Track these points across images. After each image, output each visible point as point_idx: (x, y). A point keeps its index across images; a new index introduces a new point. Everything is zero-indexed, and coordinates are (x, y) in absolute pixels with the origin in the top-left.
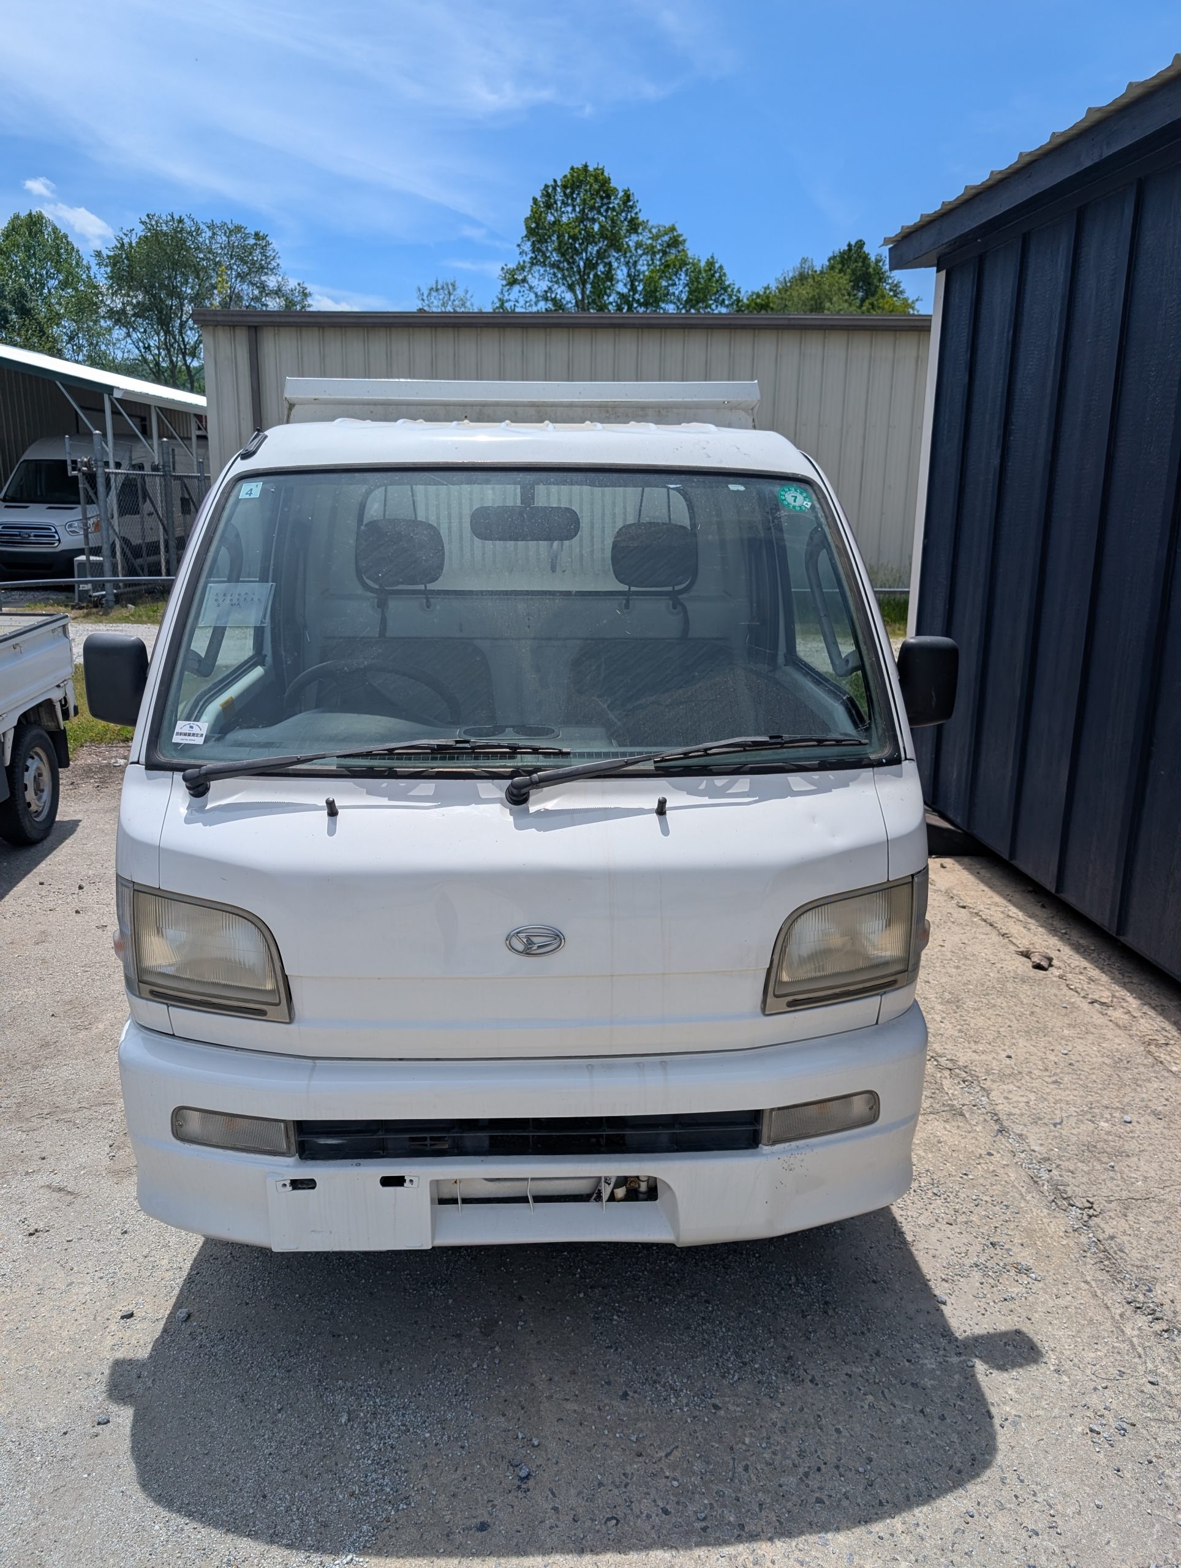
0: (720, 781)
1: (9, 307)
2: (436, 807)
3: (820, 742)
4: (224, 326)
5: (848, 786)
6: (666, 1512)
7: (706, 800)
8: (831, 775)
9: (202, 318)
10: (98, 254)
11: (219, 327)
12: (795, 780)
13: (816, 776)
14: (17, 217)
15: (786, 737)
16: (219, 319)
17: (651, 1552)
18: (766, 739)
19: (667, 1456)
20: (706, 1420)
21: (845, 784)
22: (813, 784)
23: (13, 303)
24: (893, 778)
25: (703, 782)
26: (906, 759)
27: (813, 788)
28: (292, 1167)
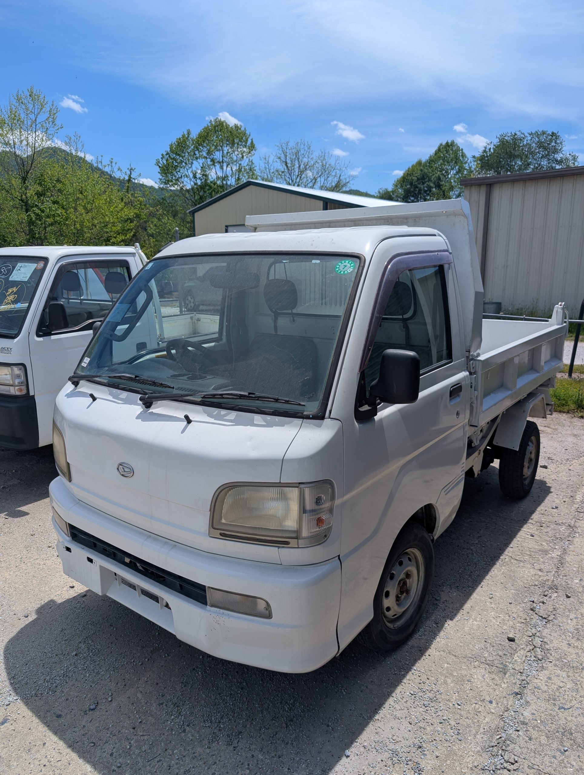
0: (223, 412)
1: (432, 185)
2: (122, 404)
3: (277, 400)
4: (475, 185)
5: (283, 426)
6: (111, 755)
7: (212, 420)
8: (277, 419)
9: (465, 183)
10: (474, 157)
11: (473, 187)
12: (258, 418)
13: (269, 417)
14: (441, 145)
15: (258, 394)
16: (473, 182)
17: (87, 764)
18: (246, 394)
19: (142, 735)
20: (174, 733)
21: (282, 425)
22: (265, 422)
23: (434, 183)
24: (314, 427)
25: (215, 411)
26: (330, 418)
27: (265, 424)
28: (67, 541)
